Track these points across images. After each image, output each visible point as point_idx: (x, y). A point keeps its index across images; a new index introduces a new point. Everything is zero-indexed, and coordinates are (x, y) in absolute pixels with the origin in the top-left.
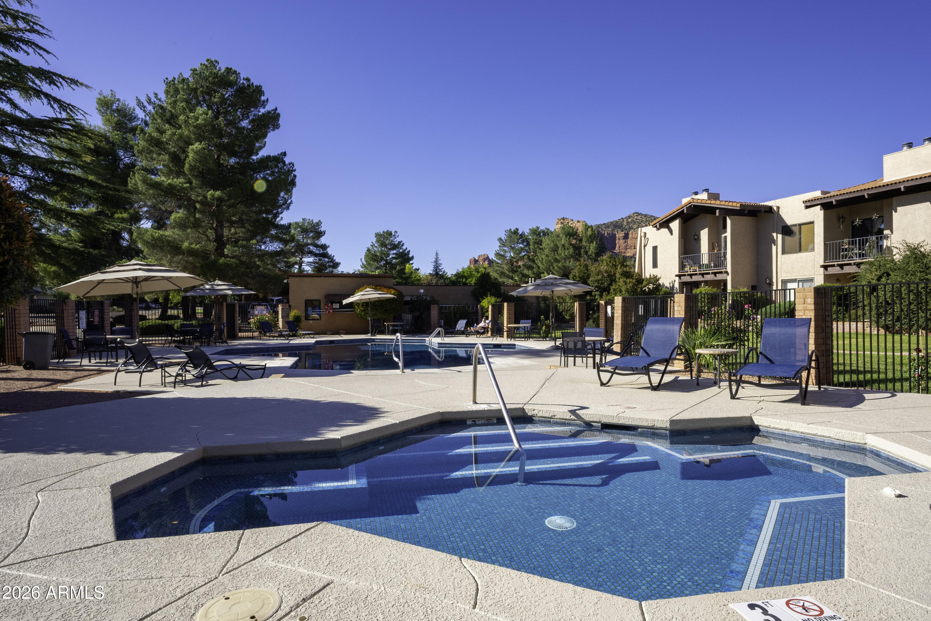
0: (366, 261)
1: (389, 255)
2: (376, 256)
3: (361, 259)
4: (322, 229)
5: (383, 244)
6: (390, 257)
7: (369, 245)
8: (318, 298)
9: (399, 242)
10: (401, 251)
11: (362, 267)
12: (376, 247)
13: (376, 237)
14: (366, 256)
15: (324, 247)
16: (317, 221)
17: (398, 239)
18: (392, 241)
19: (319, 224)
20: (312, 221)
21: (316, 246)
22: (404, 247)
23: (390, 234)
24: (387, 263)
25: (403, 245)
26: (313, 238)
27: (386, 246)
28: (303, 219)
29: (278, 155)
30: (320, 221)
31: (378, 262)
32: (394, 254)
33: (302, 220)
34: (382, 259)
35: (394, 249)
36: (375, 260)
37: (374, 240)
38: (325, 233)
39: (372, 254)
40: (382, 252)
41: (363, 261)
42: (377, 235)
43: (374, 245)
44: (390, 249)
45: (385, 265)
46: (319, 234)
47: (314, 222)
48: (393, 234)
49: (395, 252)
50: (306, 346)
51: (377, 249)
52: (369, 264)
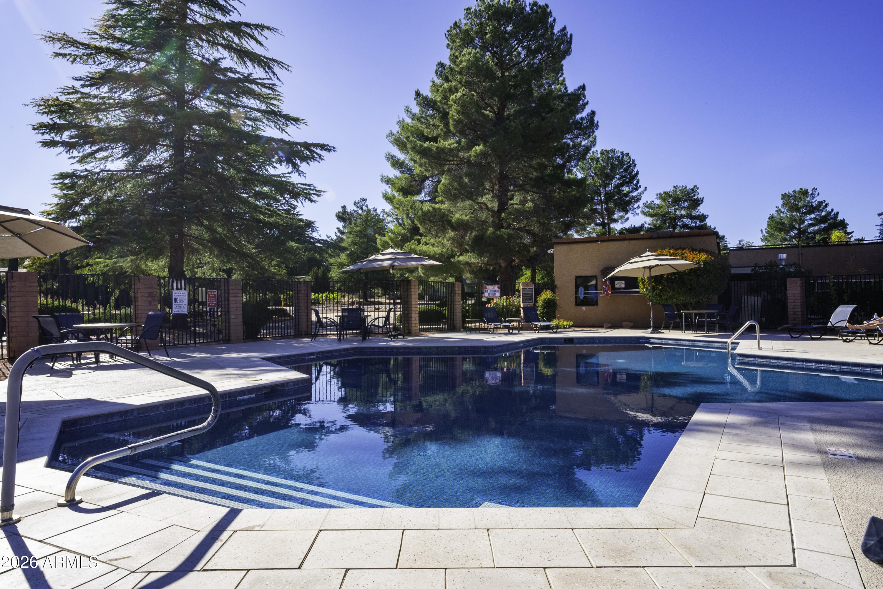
0: (768, 232)
1: (803, 222)
2: (783, 224)
3: (762, 231)
4: (700, 196)
5: (794, 208)
6: (806, 223)
7: (773, 212)
8: (594, 274)
9: (820, 203)
10: (823, 214)
11: (762, 240)
12: (783, 213)
13: (782, 199)
14: (769, 225)
15: (703, 218)
16: (692, 187)
17: (819, 199)
18: (809, 202)
19: (694, 189)
20: (686, 187)
21: (693, 218)
22: (829, 209)
23: (804, 193)
24: (801, 232)
25: (826, 206)
26: (688, 208)
27: (798, 210)
28: (674, 187)
29: (575, 90)
30: (695, 186)
31: (787, 232)
32: (811, 219)
33: (672, 189)
34: (792, 228)
35: (810, 212)
36: (780, 230)
37: (780, 203)
38: (702, 201)
39: (777, 223)
40: (792, 219)
41: (764, 231)
42: (785, 197)
43: (780, 210)
44: (805, 214)
45: (798, 236)
46: (697, 203)
47: (688, 188)
48: (810, 192)
49: (813, 216)
50: (485, 347)
51: (785, 215)
52: (771, 235)
